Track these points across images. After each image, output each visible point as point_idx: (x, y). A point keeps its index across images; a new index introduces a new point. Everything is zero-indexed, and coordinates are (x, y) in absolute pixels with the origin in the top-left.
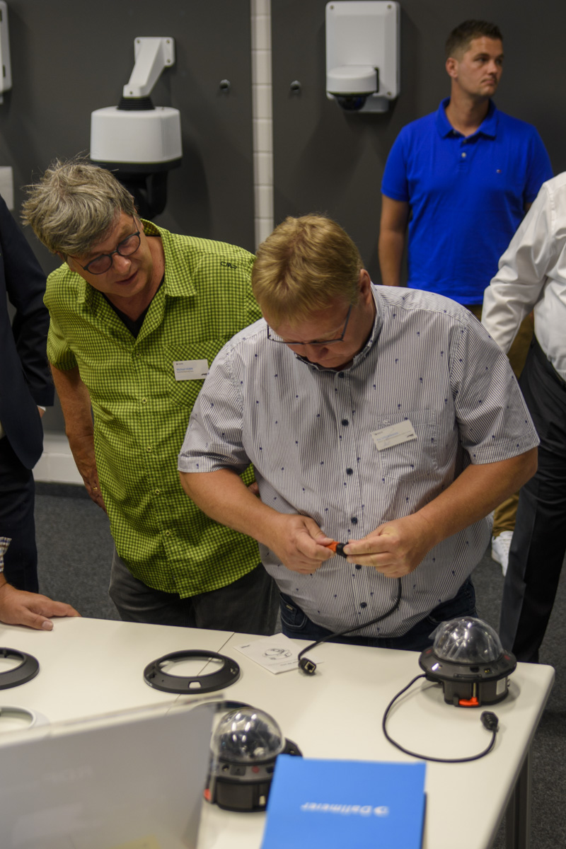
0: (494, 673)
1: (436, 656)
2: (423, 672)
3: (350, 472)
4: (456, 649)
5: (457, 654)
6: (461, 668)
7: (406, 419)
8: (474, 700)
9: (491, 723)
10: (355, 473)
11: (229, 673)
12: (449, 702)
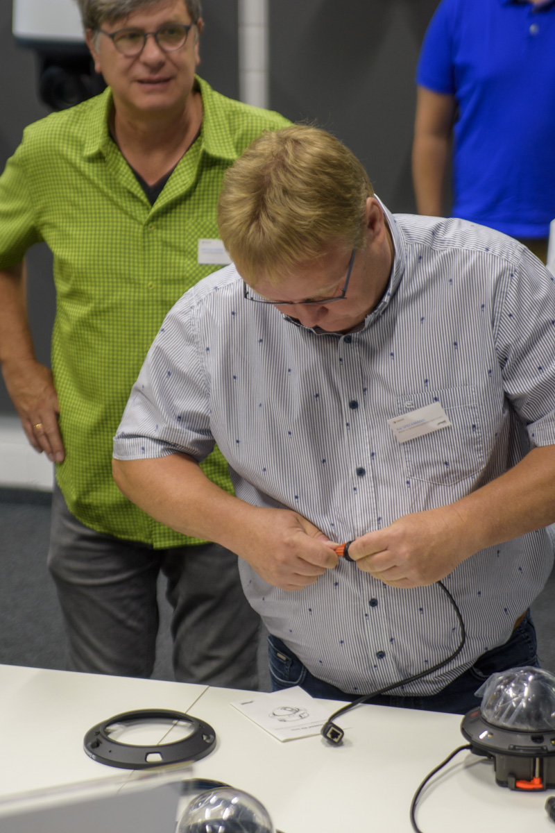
1: (485, 721)
2: (467, 743)
3: (361, 472)
4: (512, 711)
5: (513, 717)
6: (519, 737)
7: (436, 399)
8: (537, 782)
10: (369, 474)
11: (202, 741)
12: (502, 783)
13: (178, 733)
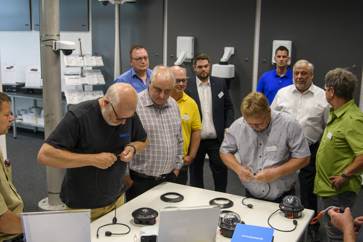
0: (298, 210)
1: (283, 205)
2: (280, 209)
3: (260, 157)
4: (289, 203)
5: (289, 204)
6: (289, 208)
7: (275, 145)
8: (292, 217)
9: (295, 223)
10: (262, 157)
11: (231, 204)
12: (286, 217)
13: (227, 202)
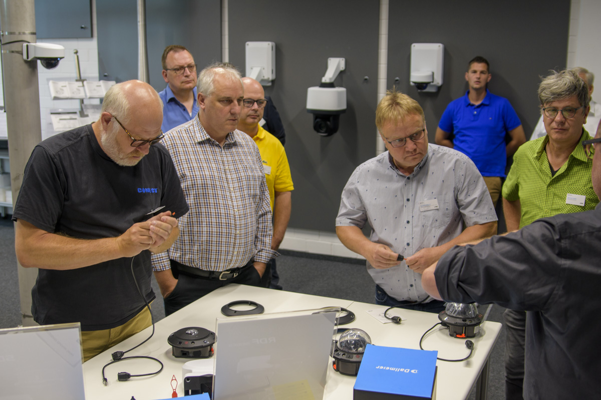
0: (473, 323)
1: (447, 314)
2: (440, 322)
3: (408, 222)
4: (456, 311)
6: (458, 319)
7: (435, 198)
8: (463, 335)
9: (470, 346)
10: (411, 223)
11: (350, 317)
12: (451, 335)
